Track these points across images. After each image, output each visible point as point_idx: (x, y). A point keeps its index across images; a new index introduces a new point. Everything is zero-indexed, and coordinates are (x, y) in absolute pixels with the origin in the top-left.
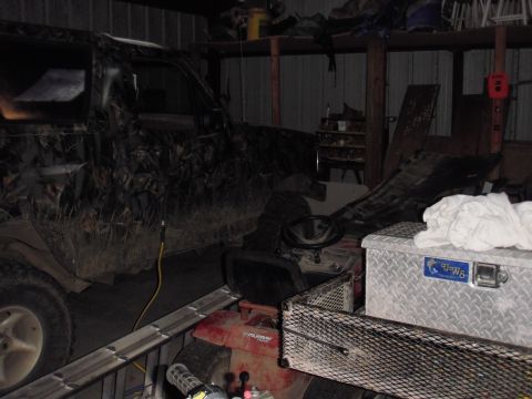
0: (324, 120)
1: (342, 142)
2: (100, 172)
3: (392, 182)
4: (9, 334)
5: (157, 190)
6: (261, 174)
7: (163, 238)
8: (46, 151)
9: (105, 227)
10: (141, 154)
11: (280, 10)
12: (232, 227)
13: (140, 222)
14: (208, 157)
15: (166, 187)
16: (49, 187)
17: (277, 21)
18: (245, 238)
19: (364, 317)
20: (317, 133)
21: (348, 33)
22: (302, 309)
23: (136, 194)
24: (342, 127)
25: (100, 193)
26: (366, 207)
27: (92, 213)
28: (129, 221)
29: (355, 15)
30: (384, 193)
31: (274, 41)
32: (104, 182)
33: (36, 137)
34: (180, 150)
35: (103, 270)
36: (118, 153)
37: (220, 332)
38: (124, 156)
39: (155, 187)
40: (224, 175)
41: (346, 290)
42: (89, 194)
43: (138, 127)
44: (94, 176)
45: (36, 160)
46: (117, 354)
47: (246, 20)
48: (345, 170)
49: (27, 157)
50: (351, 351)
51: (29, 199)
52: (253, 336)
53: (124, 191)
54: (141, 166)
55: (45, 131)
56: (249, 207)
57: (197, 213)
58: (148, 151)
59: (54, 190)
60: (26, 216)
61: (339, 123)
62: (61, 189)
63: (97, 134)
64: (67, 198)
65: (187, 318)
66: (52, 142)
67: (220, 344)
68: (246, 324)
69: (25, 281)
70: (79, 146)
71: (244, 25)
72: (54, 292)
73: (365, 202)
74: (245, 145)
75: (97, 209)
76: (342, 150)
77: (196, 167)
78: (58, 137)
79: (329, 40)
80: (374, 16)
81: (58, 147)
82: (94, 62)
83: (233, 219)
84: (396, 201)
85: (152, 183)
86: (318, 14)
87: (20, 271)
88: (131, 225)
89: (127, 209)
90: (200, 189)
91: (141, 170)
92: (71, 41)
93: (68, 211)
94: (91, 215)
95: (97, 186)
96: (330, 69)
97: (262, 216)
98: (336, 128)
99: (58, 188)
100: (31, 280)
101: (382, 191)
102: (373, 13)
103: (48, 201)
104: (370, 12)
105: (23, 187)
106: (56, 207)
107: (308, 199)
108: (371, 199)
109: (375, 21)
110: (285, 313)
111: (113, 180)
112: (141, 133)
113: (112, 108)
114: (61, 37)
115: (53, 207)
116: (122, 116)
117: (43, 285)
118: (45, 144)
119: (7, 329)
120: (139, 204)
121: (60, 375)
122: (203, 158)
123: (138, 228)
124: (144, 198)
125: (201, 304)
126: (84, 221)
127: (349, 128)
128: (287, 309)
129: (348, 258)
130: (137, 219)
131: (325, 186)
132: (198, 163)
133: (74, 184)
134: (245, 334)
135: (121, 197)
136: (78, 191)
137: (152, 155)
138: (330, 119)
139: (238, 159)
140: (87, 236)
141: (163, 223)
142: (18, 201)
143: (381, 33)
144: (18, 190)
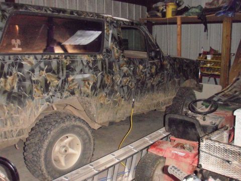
0: (200, 55)
1: (209, 65)
2: (108, 76)
3: (235, 84)
4: (67, 146)
5: (131, 85)
6: (175, 79)
7: (133, 106)
8: (86, 67)
9: (109, 101)
10: (125, 69)
11: (181, 4)
12: (162, 102)
13: (123, 99)
14: (153, 71)
15: (135, 84)
16: (87, 83)
17: (179, 9)
18: (167, 108)
19: (234, 146)
20: (197, 60)
21: (214, 15)
22: (209, 142)
23: (122, 87)
24: (209, 57)
25: (108, 86)
26: (223, 95)
27: (104, 94)
28: (119, 98)
29: (217, 6)
30: (232, 90)
31: (179, 18)
32: (109, 81)
33: (82, 61)
34: (141, 67)
35: (107, 120)
36: (116, 68)
37: (161, 150)
38: (118, 70)
39: (130, 84)
40: (159, 79)
41: (226, 134)
42: (103, 86)
43: (124, 57)
44: (105, 78)
45: (81, 71)
46: (115, 158)
47: (166, 8)
48: (210, 78)
49: (78, 69)
50: (233, 162)
51: (78, 88)
52: (176, 152)
53: (117, 85)
54: (125, 74)
55: (85, 58)
56: (169, 94)
57: (148, 96)
58: (128, 67)
59: (89, 84)
60: (77, 95)
61: (208, 56)
62: (91, 83)
63: (107, 59)
64: (94, 88)
65: (145, 143)
66: (88, 63)
67: (161, 155)
68: (173, 147)
69: (75, 123)
70: (99, 65)
71: (165, 10)
72: (87, 129)
73: (223, 93)
74: (169, 65)
75: (106, 93)
76: (208, 69)
77: (148, 75)
78: (91, 61)
79: (204, 18)
80: (227, 7)
81: (91, 65)
82: (105, 27)
83: (162, 99)
84: (237, 93)
85: (129, 82)
86: (200, 6)
87: (74, 119)
88: (120, 100)
89: (118, 93)
90: (149, 85)
91: (125, 76)
92: (96, 18)
93: (94, 93)
94: (104, 95)
95: (106, 83)
96: (205, 31)
97: (175, 98)
98: (206, 58)
99: (90, 83)
100: (78, 123)
101: (230, 88)
102: (226, 5)
103: (86, 89)
104: (225, 5)
105: (76, 82)
106: (89, 91)
107: (194, 91)
108: (226, 92)
109: (227, 9)
110: (201, 143)
111: (113, 80)
112: (125, 59)
113: (113, 48)
114: (92, 16)
115: (88, 91)
116: (117, 52)
117: (83, 125)
118: (85, 64)
119: (66, 143)
120: (123, 91)
121: (92, 166)
122: (151, 71)
123: (123, 102)
124: (125, 88)
125: (150, 137)
126: (100, 98)
127: (212, 59)
128: (203, 142)
129: (218, 119)
130: (122, 98)
131: (202, 85)
132: (149, 73)
133: (97, 81)
134: (173, 151)
135: (116, 88)
136: (98, 85)
137: (130, 69)
138: (203, 54)
139: (166, 72)
140: (102, 104)
141: (133, 100)
142: (74, 89)
143: (230, 15)
144: (74, 83)
